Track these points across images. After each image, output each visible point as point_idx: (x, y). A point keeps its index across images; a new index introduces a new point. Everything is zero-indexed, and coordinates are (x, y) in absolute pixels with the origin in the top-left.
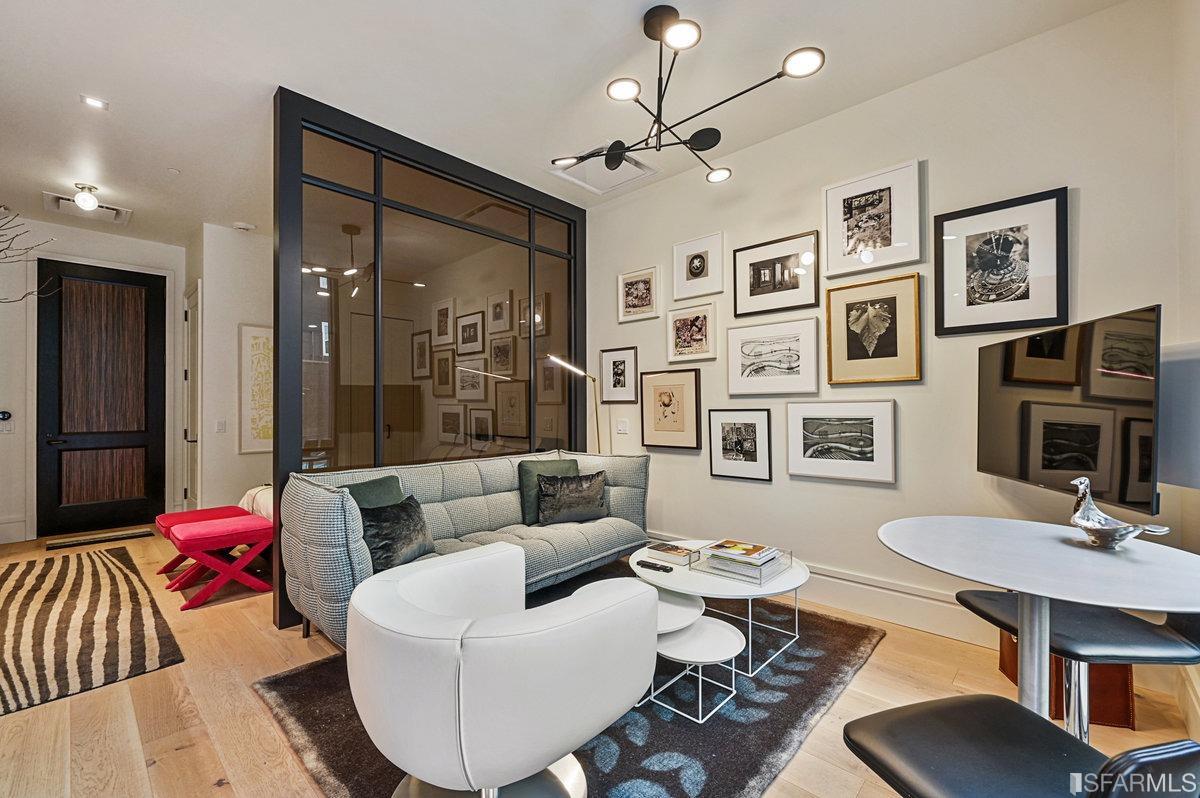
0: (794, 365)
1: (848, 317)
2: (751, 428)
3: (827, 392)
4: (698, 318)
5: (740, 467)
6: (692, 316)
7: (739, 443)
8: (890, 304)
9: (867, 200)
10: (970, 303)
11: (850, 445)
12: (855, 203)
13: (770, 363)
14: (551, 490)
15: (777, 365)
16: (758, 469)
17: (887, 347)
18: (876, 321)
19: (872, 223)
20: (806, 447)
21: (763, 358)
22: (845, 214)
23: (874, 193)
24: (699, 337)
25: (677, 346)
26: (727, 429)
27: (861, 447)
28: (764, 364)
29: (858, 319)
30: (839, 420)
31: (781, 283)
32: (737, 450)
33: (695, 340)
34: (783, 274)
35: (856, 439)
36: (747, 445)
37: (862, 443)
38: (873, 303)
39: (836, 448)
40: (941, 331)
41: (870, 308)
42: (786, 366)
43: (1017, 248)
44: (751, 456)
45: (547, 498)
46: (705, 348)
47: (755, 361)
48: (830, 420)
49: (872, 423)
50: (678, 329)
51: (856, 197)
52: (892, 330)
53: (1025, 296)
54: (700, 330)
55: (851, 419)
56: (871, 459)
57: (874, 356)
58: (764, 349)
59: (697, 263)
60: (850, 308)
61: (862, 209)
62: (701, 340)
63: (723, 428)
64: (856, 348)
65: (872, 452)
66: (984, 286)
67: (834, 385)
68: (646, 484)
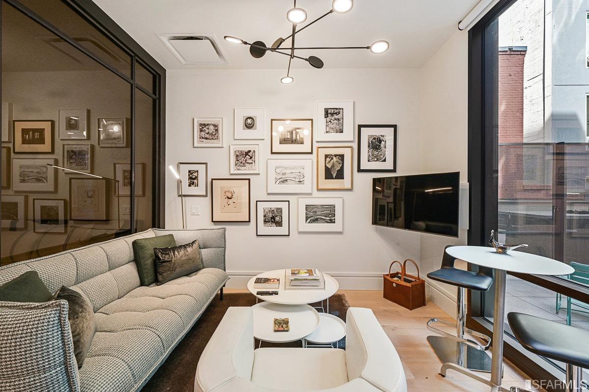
0: (301, 180)
1: (325, 161)
2: (280, 210)
3: (316, 193)
4: (250, 151)
5: (274, 230)
6: (247, 150)
7: (273, 218)
8: (342, 157)
9: (334, 111)
10: (369, 161)
11: (326, 216)
12: (329, 111)
13: (291, 179)
14: (167, 258)
15: (294, 179)
16: (283, 230)
17: (340, 175)
18: (336, 163)
19: (336, 121)
20: (307, 218)
21: (287, 176)
22: (325, 115)
23: (337, 109)
24: (250, 161)
25: (236, 165)
26: (266, 211)
27: (330, 217)
28: (288, 178)
29: (329, 162)
30: (322, 205)
31: (295, 140)
32: (272, 221)
33: (248, 163)
34: (296, 136)
35: (327, 215)
36: (277, 219)
37: (330, 216)
38: (336, 156)
39: (320, 218)
40: (359, 170)
41: (334, 158)
42: (298, 180)
43: (383, 143)
44: (279, 224)
45: (164, 264)
46: (254, 168)
47: (283, 177)
48: (317, 206)
49: (334, 207)
50: (237, 156)
51: (330, 109)
52: (342, 168)
53: (385, 160)
54: (251, 158)
55: (328, 205)
56: (334, 222)
57: (335, 178)
58: (288, 171)
59: (249, 121)
60: (326, 156)
61: (332, 114)
62: (252, 163)
63: (264, 211)
64: (328, 175)
65: (335, 219)
66: (373, 155)
67: (318, 190)
68: (225, 244)
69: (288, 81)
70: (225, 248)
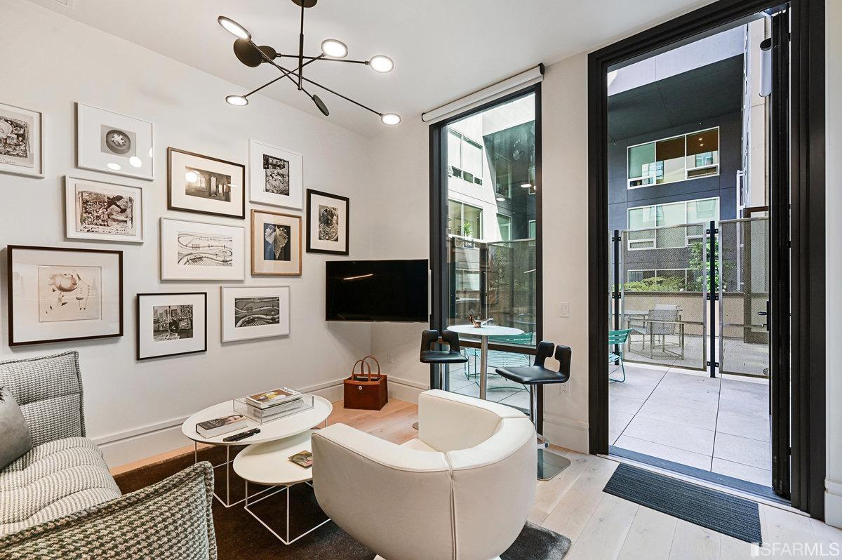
0: (228, 259)
1: (265, 232)
2: (188, 310)
3: (250, 281)
4: (120, 198)
5: (175, 344)
7: (175, 323)
8: (287, 229)
9: (277, 162)
10: (320, 239)
11: (266, 315)
12: (270, 161)
13: (207, 255)
15: (214, 257)
16: (195, 343)
17: (286, 255)
18: (280, 238)
19: (279, 178)
20: (237, 320)
21: (201, 250)
22: (264, 165)
23: (281, 160)
24: (121, 217)
25: (83, 221)
26: (159, 312)
27: (273, 315)
28: (201, 255)
29: (271, 234)
30: (260, 299)
31: (215, 193)
32: (172, 330)
33: (114, 220)
34: (217, 187)
35: (268, 311)
36: (183, 325)
37: (273, 313)
38: (279, 226)
39: (258, 318)
40: (309, 250)
41: (277, 230)
42: (222, 259)
43: (335, 217)
44: (187, 333)
46: (130, 230)
47: (193, 252)
48: (254, 299)
49: (278, 300)
50: (85, 202)
51: (271, 157)
52: (288, 245)
53: (337, 240)
54: (123, 211)
55: (267, 298)
56: (278, 322)
58: (201, 243)
59: (117, 138)
60: (266, 226)
61: (275, 166)
62: (126, 221)
63: (155, 312)
65: (279, 318)
66: (324, 231)
67: (253, 275)
69: (238, 101)
70: (81, 393)
